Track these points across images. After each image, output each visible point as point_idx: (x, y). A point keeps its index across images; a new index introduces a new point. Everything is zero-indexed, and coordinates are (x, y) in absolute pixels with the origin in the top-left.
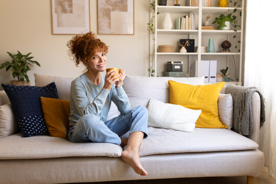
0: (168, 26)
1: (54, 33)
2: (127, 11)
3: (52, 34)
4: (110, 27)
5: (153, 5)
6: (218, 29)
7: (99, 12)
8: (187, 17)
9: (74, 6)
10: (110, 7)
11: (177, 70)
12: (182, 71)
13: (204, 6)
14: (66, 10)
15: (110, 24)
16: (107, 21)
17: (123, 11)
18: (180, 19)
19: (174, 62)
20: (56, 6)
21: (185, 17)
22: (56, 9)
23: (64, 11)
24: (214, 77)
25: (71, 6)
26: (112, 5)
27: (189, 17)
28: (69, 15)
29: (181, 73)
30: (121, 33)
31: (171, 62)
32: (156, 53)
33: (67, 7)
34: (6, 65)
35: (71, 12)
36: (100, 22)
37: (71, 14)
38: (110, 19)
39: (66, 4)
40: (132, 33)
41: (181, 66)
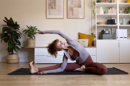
0: (102, 13)
1: (47, 18)
2: (81, 7)
3: (46, 18)
4: (73, 15)
5: (94, 3)
6: (127, 14)
7: (68, 8)
8: (111, 9)
9: (56, 6)
10: (73, 6)
11: (107, 34)
12: (109, 34)
14: (53, 7)
15: (73, 13)
16: (72, 12)
17: (79, 7)
18: (107, 10)
19: (105, 30)
20: (48, 6)
21: (110, 9)
22: (48, 7)
23: (52, 8)
24: (126, 38)
25: (55, 5)
26: (74, 5)
27: (112, 9)
28: (54, 10)
29: (109, 35)
30: (78, 18)
31: (104, 30)
32: (96, 25)
33: (53, 6)
34: (25, 31)
35: (55, 8)
36: (68, 13)
37: (55, 9)
38: (73, 11)
39: (53, 5)
40: (84, 18)
41: (109, 31)
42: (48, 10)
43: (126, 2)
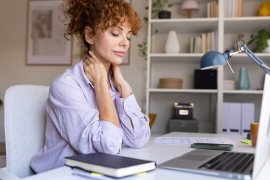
1: (29, 62)
3: (27, 64)
8: (204, 36)
11: (184, 118)
12: (191, 119)
13: (227, 16)
14: (44, 34)
19: (179, 104)
22: (32, 33)
23: (42, 35)
25: (50, 28)
27: (207, 36)
28: (47, 40)
33: (45, 31)
35: (50, 36)
37: (49, 39)
39: (45, 27)
40: (128, 64)
41: (190, 110)
42: (31, 41)
43: (258, 14)
